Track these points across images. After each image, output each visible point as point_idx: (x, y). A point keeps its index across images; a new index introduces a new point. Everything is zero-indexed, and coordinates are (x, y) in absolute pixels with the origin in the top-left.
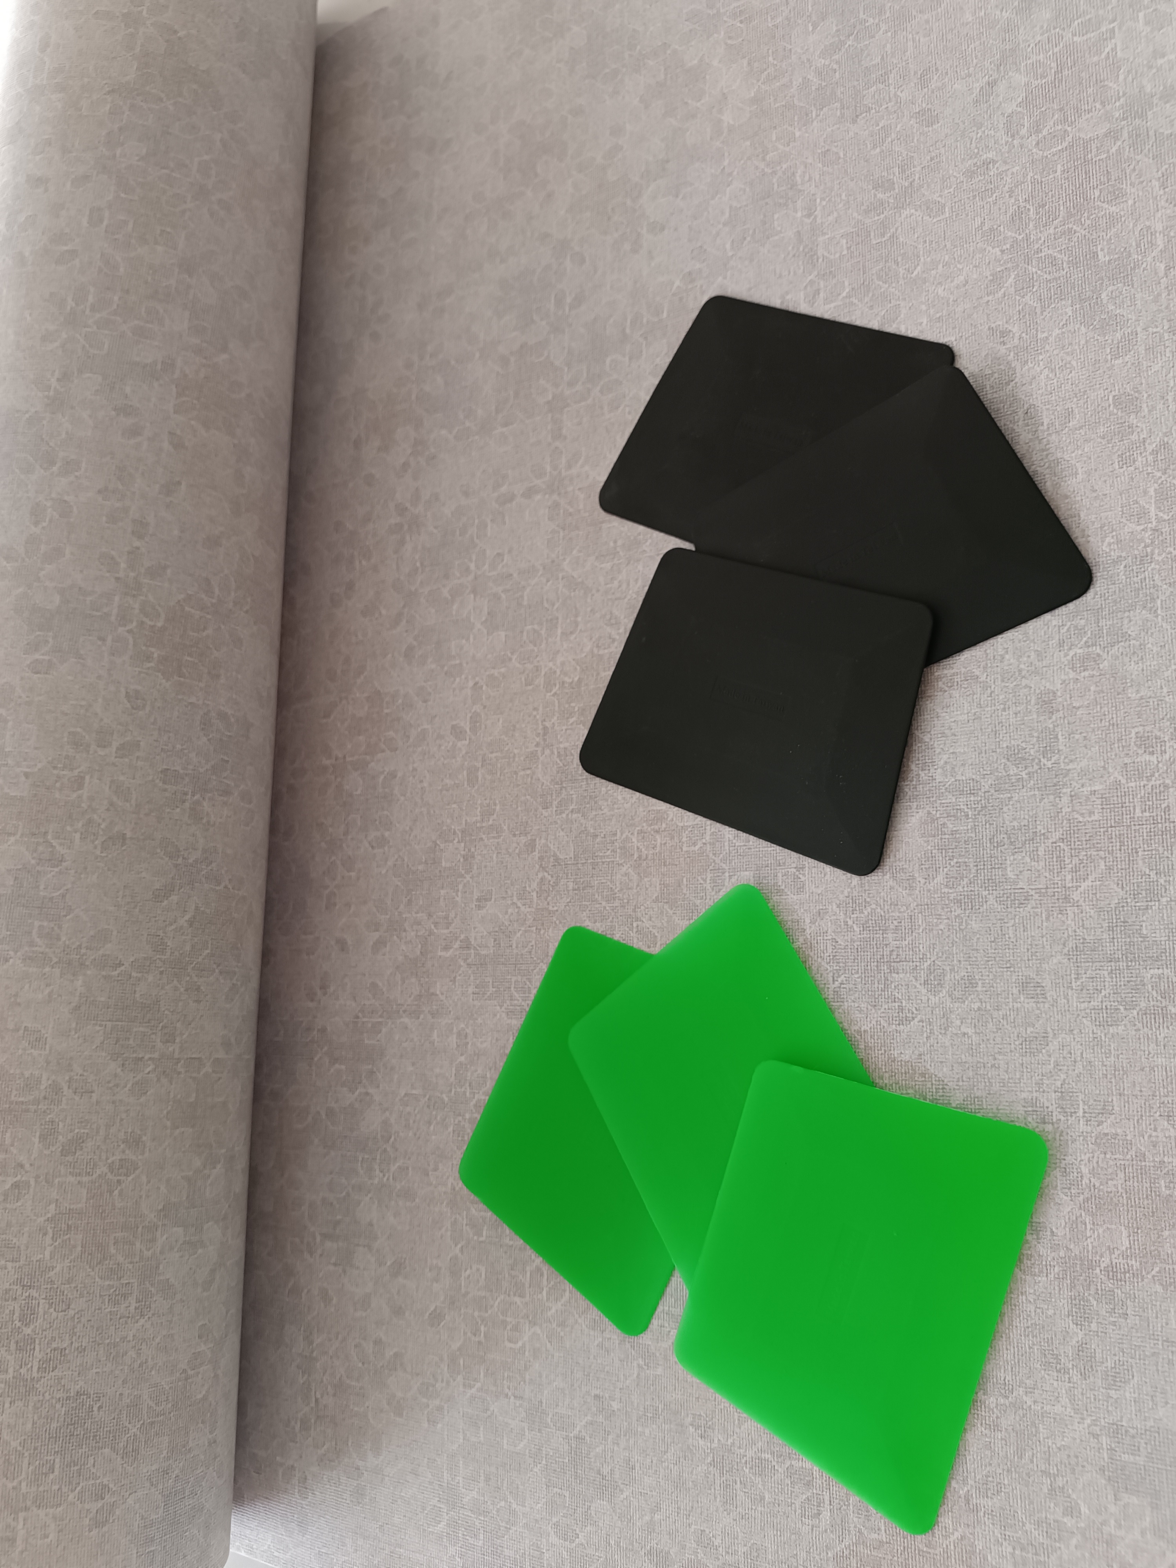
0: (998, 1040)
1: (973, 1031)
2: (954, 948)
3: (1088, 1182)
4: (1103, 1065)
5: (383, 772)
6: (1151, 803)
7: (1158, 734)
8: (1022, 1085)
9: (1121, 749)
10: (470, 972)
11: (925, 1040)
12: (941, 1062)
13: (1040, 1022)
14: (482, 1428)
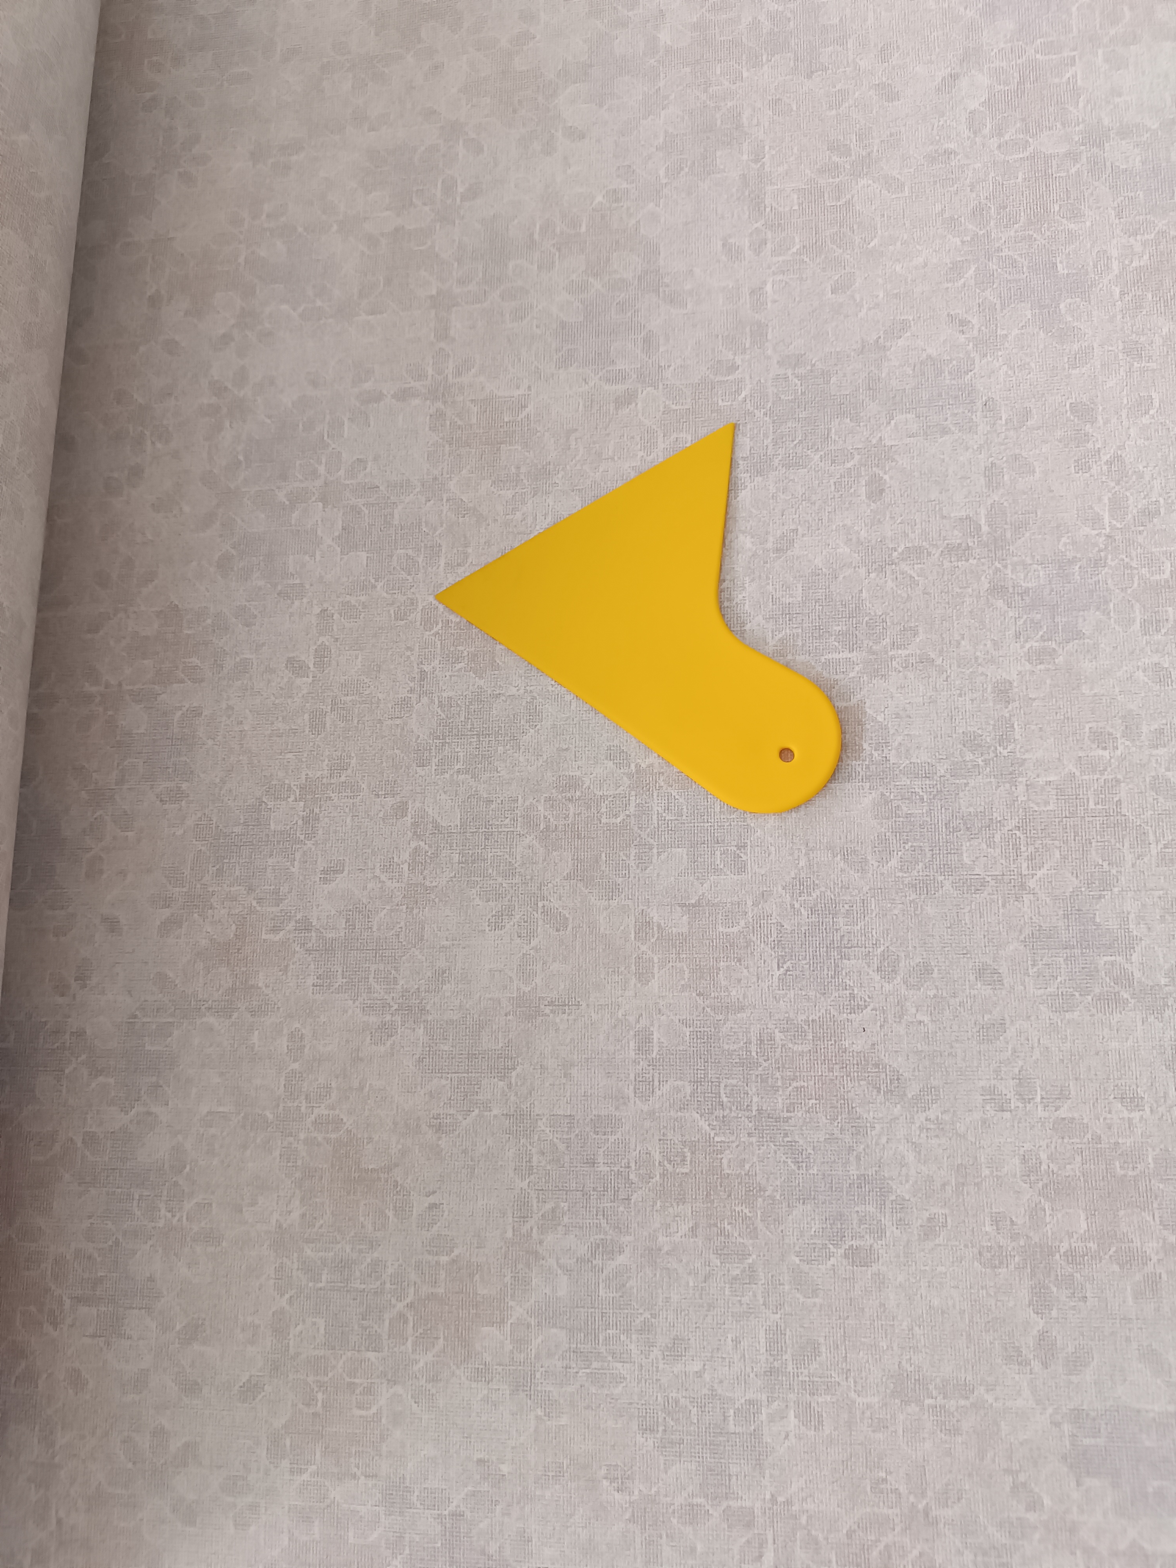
0: (955, 1027)
1: (929, 1019)
2: (909, 933)
3: (1047, 1167)
4: (1060, 1051)
5: (180, 708)
6: (1103, 796)
7: (1111, 730)
8: (979, 1072)
9: (1075, 742)
10: (310, 959)
11: (879, 1029)
12: (896, 1052)
13: (998, 1009)
14: (316, 1523)
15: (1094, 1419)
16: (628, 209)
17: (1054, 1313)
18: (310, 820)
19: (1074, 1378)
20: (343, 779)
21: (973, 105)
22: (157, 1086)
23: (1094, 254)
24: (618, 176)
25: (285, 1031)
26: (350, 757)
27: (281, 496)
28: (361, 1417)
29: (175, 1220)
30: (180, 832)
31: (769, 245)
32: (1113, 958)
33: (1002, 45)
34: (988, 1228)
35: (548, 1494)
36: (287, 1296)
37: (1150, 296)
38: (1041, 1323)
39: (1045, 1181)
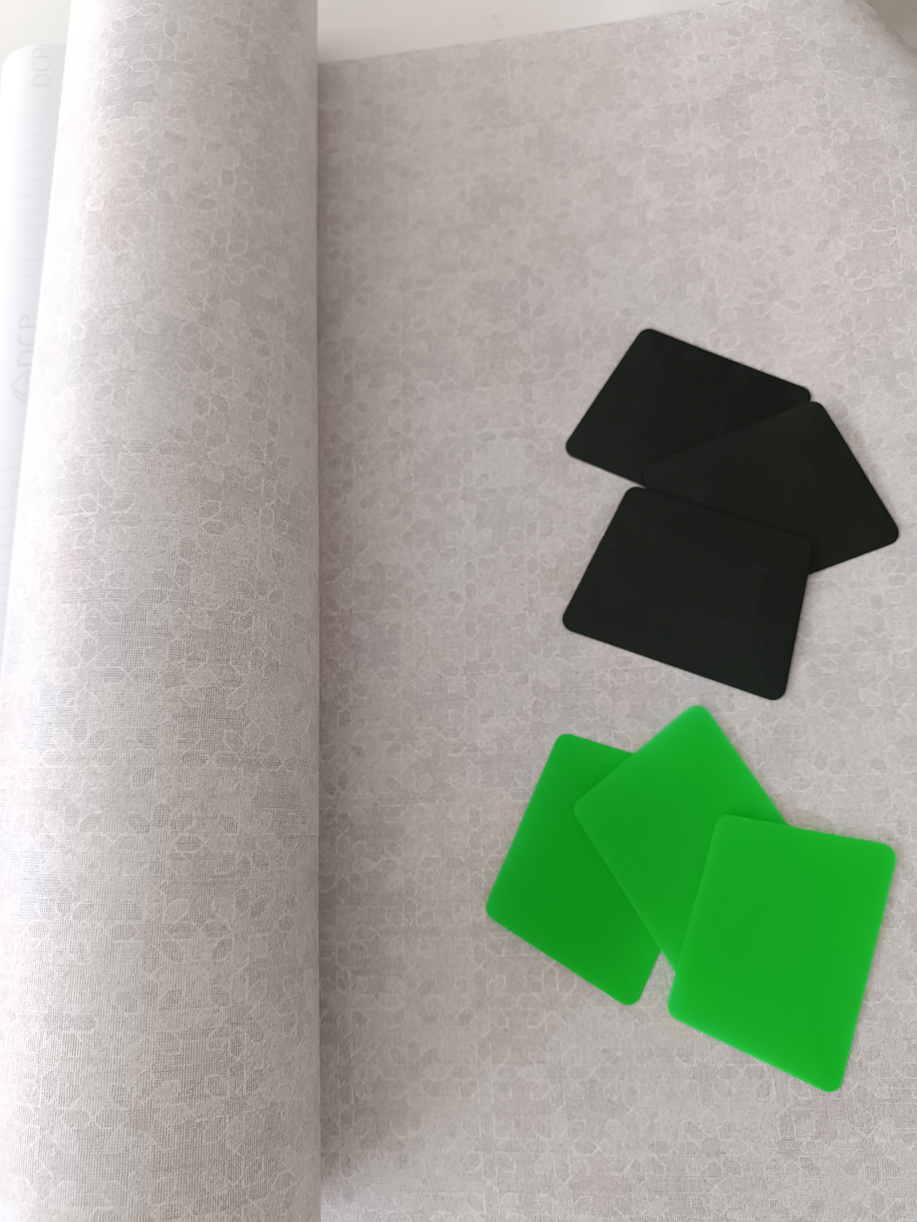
5: (388, 623)
14: (511, 1090)
18: (471, 686)
20: (488, 662)
21: (838, 259)
22: (394, 845)
24: (628, 300)
25: (468, 809)
26: (491, 649)
27: (439, 497)
28: (532, 1029)
29: (411, 923)
30: (394, 696)
35: (645, 1066)
36: (482, 963)
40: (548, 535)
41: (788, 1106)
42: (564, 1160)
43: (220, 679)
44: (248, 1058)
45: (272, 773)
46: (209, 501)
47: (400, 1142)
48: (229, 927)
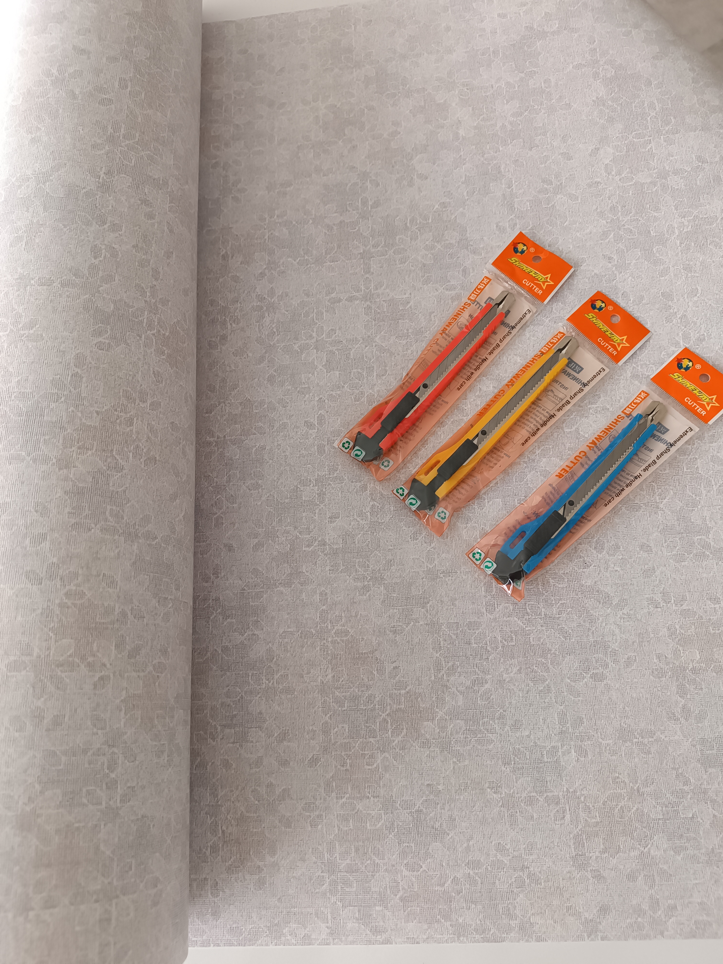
5: (255, 446)
14: (351, 821)
15: (710, 742)
16: (451, 211)
17: (688, 696)
18: (321, 495)
19: (699, 725)
20: (335, 475)
21: (607, 162)
22: (257, 621)
23: (667, 226)
24: (445, 196)
25: (318, 592)
26: (338, 465)
27: (296, 347)
28: (369, 769)
29: (270, 684)
30: (259, 503)
31: (518, 226)
32: (701, 537)
33: (618, 135)
34: (655, 661)
35: (462, 797)
36: (328, 715)
37: (693, 244)
38: (683, 701)
39: (679, 638)
40: (383, 375)
41: (579, 827)
42: (396, 878)
43: (105, 466)
44: (122, 775)
45: (149, 545)
46: (100, 325)
47: (259, 867)
48: (108, 666)
